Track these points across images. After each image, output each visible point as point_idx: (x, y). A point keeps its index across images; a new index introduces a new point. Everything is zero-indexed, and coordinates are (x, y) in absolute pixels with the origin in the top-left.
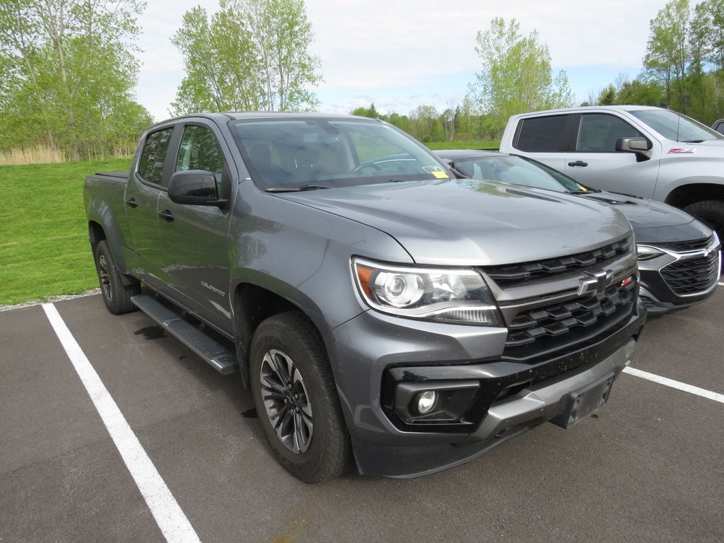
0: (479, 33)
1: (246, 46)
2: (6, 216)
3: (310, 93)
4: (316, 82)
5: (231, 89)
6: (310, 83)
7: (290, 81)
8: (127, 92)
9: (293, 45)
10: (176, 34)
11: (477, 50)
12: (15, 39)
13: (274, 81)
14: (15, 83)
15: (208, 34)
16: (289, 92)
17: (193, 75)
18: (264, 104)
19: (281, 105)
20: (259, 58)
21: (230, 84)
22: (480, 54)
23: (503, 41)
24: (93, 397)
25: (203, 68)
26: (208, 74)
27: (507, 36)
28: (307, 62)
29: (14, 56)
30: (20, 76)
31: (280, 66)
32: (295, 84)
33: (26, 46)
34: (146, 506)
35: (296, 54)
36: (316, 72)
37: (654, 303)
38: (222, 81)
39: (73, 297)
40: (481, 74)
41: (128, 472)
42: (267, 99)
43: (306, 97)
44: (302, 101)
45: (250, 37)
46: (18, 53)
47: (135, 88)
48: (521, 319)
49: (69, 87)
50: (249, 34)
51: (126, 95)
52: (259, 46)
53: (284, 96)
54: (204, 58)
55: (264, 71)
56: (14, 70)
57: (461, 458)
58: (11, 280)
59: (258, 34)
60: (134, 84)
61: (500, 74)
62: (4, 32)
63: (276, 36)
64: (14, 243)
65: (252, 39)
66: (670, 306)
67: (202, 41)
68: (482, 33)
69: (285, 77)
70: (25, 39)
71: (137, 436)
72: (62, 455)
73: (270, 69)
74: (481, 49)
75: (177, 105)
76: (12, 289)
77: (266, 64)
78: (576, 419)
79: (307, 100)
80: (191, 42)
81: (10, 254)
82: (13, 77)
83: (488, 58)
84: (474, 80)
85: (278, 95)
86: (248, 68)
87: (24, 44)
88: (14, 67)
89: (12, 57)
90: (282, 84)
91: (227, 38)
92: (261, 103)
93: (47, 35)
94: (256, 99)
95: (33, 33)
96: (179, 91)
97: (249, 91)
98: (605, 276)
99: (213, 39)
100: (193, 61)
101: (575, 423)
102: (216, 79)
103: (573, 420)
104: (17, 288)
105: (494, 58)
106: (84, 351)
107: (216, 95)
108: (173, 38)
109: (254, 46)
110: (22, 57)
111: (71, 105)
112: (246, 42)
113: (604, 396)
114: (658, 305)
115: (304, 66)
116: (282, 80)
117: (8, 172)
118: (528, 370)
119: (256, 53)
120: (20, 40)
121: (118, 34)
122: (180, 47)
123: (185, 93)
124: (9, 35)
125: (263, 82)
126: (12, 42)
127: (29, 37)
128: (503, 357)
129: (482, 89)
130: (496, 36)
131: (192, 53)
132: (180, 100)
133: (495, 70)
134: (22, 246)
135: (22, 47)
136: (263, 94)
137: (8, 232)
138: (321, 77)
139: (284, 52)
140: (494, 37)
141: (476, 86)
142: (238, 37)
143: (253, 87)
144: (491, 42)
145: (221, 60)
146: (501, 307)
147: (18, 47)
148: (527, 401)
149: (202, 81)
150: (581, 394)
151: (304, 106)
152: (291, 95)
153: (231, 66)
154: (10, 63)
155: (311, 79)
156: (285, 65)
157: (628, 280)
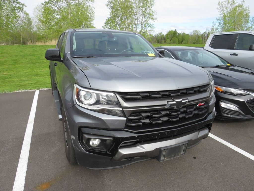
0: (219, 2)
1: (131, 7)
2: (43, 61)
3: (152, 24)
4: (154, 20)
5: (124, 22)
6: (152, 21)
7: (145, 20)
8: (91, 22)
9: (147, 7)
10: (107, 2)
11: (218, 9)
12: (56, 4)
13: (139, 19)
14: (55, 18)
15: (118, 2)
16: (144, 24)
17: (112, 17)
18: (135, 28)
19: (141, 28)
20: (135, 11)
21: (124, 20)
22: (219, 10)
23: (229, 5)
24: (29, 122)
25: (115, 14)
26: (117, 17)
27: (231, 3)
28: (152, 13)
29: (55, 10)
30: (56, 16)
31: (142, 14)
32: (146, 21)
33: (59, 6)
34: (18, 161)
35: (148, 10)
36: (154, 17)
37: (242, 114)
38: (121, 19)
39: (47, 89)
40: (218, 18)
41: (21, 149)
42: (136, 26)
43: (150, 26)
44: (149, 27)
45: (132, 4)
46: (56, 9)
47: (94, 21)
48: (135, 115)
49: (71, 20)
50: (132, 3)
51: (91, 23)
52: (135, 7)
53: (142, 25)
54: (116, 11)
55: (136, 16)
56: (54, 14)
57: (117, 166)
58: (40, 82)
59: (135, 2)
60: (93, 19)
61: (226, 19)
62: (53, 2)
63: (141, 3)
64: (44, 70)
65: (133, 4)
66: (250, 117)
67: (116, 5)
68: (220, 2)
69: (143, 18)
70: (58, 4)
71: (32, 138)
72: (7, 140)
73: (138, 15)
74: (219, 8)
75: (104, 27)
76: (39, 85)
77: (137, 13)
78: (166, 158)
79: (150, 27)
80: (112, 5)
81: (42, 74)
82: (54, 16)
83: (222, 12)
84: (215, 21)
85: (140, 24)
86: (131, 15)
87: (58, 5)
88: (55, 13)
89: (54, 10)
90: (142, 21)
91: (124, 4)
92: (134, 27)
93: (65, 3)
94: (132, 25)
95: (61, 2)
96: (105, 22)
97: (130, 23)
98: (181, 101)
99: (119, 4)
100: (112, 12)
101: (165, 160)
102: (120, 19)
103: (164, 159)
104: (40, 85)
105: (224, 12)
106: (37, 107)
107: (119, 24)
108: (106, 4)
109: (133, 7)
110: (57, 10)
111: (71, 26)
112: (131, 5)
113: (184, 150)
114: (243, 115)
115: (150, 14)
116: (142, 19)
117: (47, 47)
118: (135, 136)
119: (134, 9)
120: (57, 4)
121: (87, 2)
122: (108, 7)
123: (107, 23)
124: (54, 3)
125: (135, 20)
126: (55, 5)
127: (60, 3)
128: (125, 129)
129: (218, 24)
130: (226, 3)
131: (112, 9)
132: (105, 25)
133: (224, 17)
134: (46, 71)
135: (57, 7)
136: (135, 24)
137: (43, 66)
138: (156, 18)
139: (144, 9)
140: (225, 3)
141: (216, 23)
142: (128, 4)
143: (132, 22)
144: (224, 6)
145: (122, 12)
146: (124, 109)
147: (56, 6)
148: (137, 148)
149: (115, 19)
150: (166, 149)
151: (149, 29)
152: (145, 25)
153: (125, 14)
154: (54, 12)
155: (152, 19)
156: (144, 14)
157: (202, 104)
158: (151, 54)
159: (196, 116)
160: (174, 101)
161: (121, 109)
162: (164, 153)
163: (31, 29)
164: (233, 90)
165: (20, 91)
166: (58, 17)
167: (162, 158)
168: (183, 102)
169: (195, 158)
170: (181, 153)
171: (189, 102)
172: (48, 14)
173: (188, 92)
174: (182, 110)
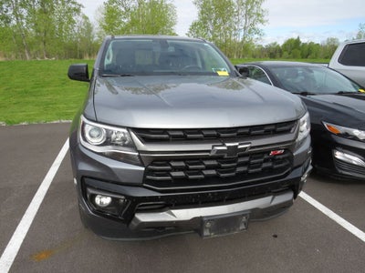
1: (229, 4)
3: (260, 29)
4: (264, 24)
5: (219, 27)
6: (261, 24)
7: (250, 23)
9: (254, 3)
12: (122, 3)
13: (241, 22)
14: (121, 23)
17: (201, 19)
18: (235, 35)
19: (244, 35)
20: (235, 10)
21: (219, 24)
25: (207, 16)
26: (208, 19)
28: (261, 12)
29: (121, 11)
30: (123, 20)
31: (246, 15)
32: (252, 25)
35: (256, 8)
36: (265, 18)
38: (215, 23)
42: (236, 32)
43: (258, 32)
44: (255, 33)
46: (123, 9)
48: (161, 164)
49: (142, 25)
51: (171, 29)
52: (236, 4)
53: (246, 31)
54: (207, 11)
55: (237, 17)
60: (175, 24)
67: (207, 2)
69: (248, 21)
70: (126, 3)
73: (240, 16)
75: (188, 34)
77: (238, 13)
78: (213, 234)
80: (202, 3)
82: (120, 20)
85: (243, 30)
86: (229, 16)
87: (126, 5)
88: (121, 16)
90: (246, 24)
91: (220, 0)
93: (136, 1)
94: (231, 32)
96: (190, 28)
97: (228, 28)
98: (236, 146)
99: (213, 1)
100: (202, 12)
101: (212, 237)
102: (212, 22)
103: (209, 234)
107: (211, 30)
109: (233, 5)
110: (125, 11)
112: (230, 2)
113: (245, 224)
115: (259, 15)
116: (246, 22)
118: (158, 196)
119: (234, 8)
120: (124, 3)
122: (197, 5)
123: (193, 28)
124: (120, 1)
125: (236, 23)
127: (128, 1)
131: (202, 9)
132: (190, 32)
136: (235, 29)
139: (249, 7)
143: (230, 26)
145: (216, 12)
146: (141, 154)
147: (123, 6)
149: (205, 23)
150: (211, 219)
151: (256, 36)
152: (250, 30)
153: (220, 15)
154: (119, 14)
155: (261, 22)
156: (248, 14)
157: (279, 152)
158: (223, 73)
159: (270, 171)
160: (224, 145)
161: (137, 154)
162: (208, 225)
163: (90, 38)
164: (356, 132)
165: (59, 121)
166: (126, 21)
167: (206, 233)
168: (240, 147)
169: (275, 236)
170: (241, 228)
171: (251, 148)
172: (112, 17)
173: (253, 132)
174: (240, 160)
